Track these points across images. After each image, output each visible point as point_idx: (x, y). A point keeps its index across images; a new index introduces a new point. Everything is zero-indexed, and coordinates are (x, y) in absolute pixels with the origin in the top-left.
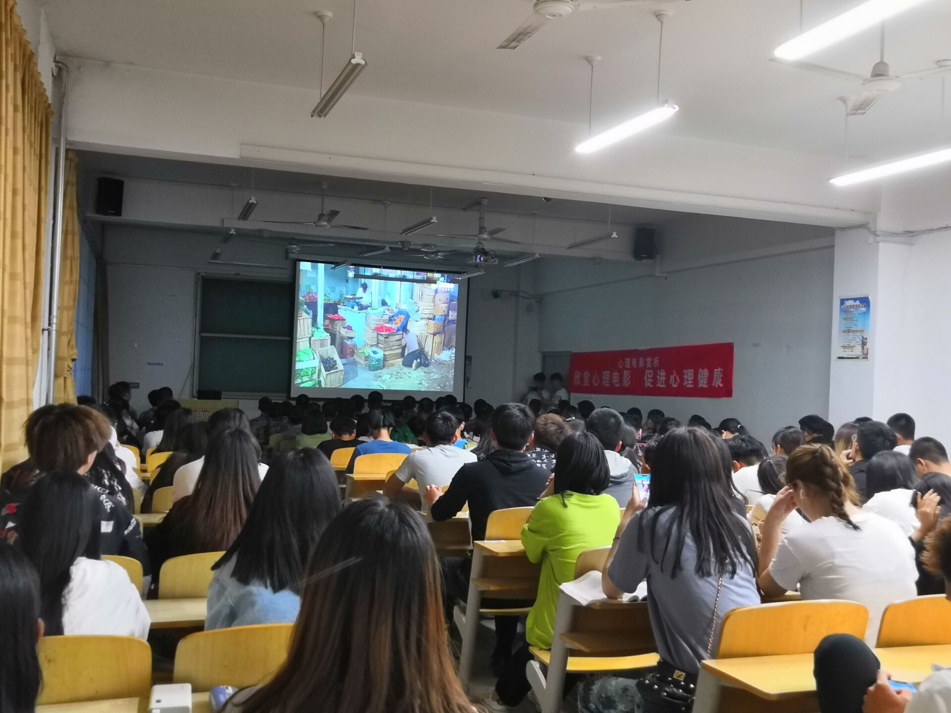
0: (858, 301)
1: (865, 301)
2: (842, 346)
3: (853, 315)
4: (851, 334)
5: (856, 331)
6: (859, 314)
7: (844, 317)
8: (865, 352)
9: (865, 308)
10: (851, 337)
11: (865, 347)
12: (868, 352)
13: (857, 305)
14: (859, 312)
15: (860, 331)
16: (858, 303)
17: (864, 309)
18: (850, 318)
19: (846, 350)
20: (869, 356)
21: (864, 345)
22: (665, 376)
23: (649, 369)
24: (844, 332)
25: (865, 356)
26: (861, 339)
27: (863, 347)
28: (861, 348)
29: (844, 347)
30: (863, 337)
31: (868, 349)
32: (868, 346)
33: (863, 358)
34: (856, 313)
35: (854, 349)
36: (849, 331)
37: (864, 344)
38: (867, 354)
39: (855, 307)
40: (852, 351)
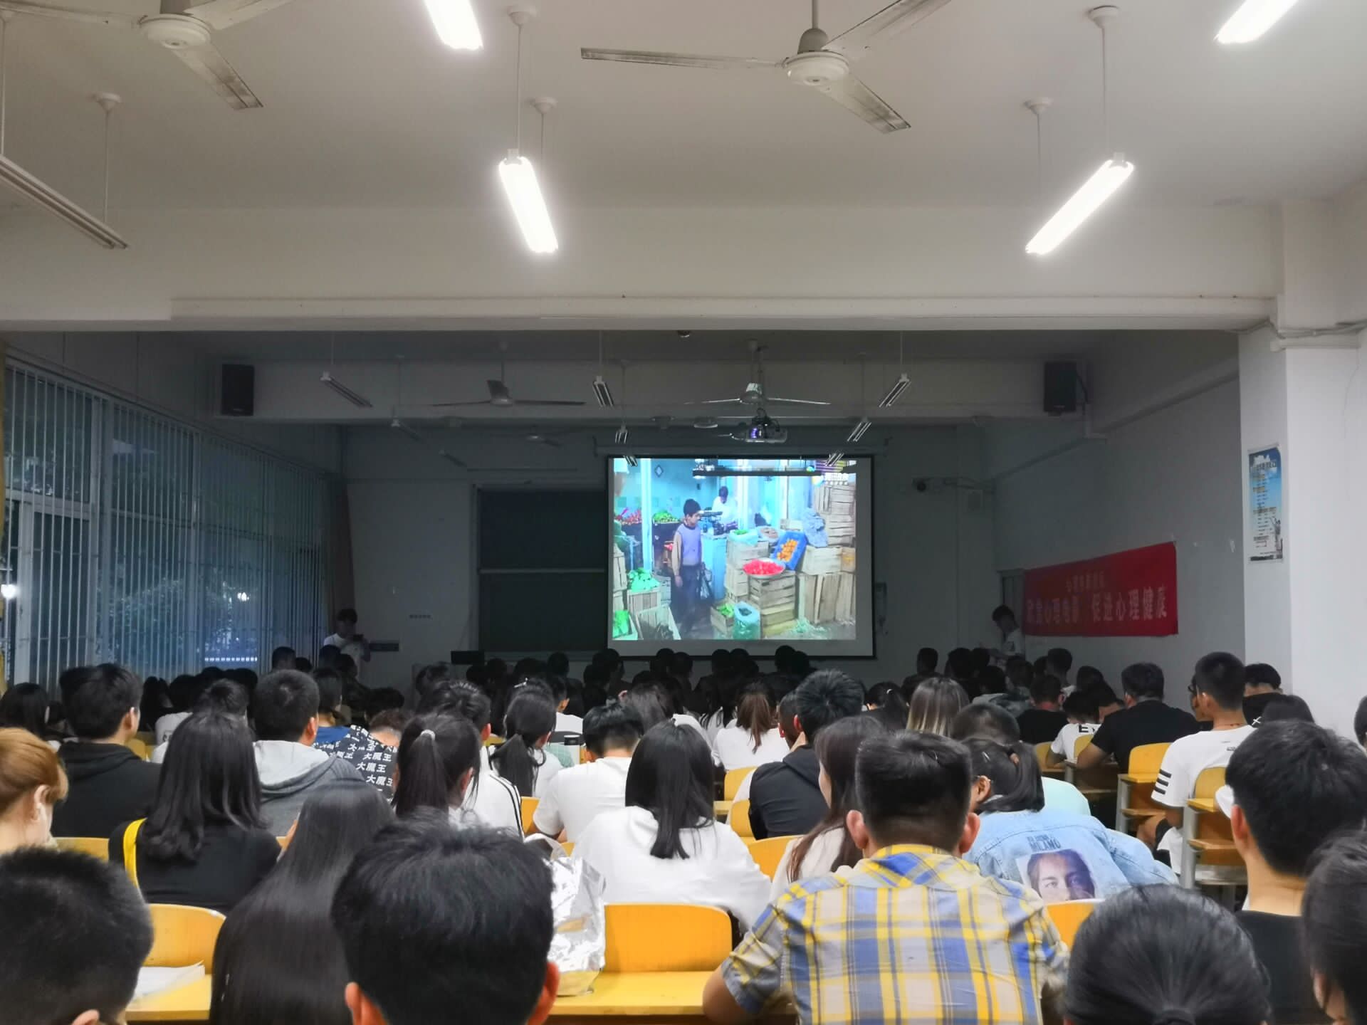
0: (1268, 456)
1: (1274, 454)
2: (1253, 538)
3: (1265, 481)
4: (1263, 516)
5: (1268, 510)
6: (1270, 479)
7: (1254, 486)
8: (1279, 546)
9: (1277, 469)
10: (1263, 521)
11: (1279, 537)
12: (1282, 546)
13: (1267, 463)
14: (1272, 476)
15: (1272, 509)
16: (1268, 459)
17: (1275, 471)
18: (1261, 487)
19: (1260, 544)
20: (1283, 552)
21: (1278, 533)
22: (1112, 602)
23: (1096, 592)
24: (1256, 511)
25: (1280, 554)
26: (1274, 522)
27: (1276, 537)
28: (1275, 540)
29: (1257, 538)
30: (1276, 520)
31: (1282, 540)
32: (1282, 536)
33: (1277, 557)
34: (1267, 477)
35: (1267, 541)
36: (1261, 511)
38: (1281, 550)
39: (1265, 467)
40: (1265, 546)
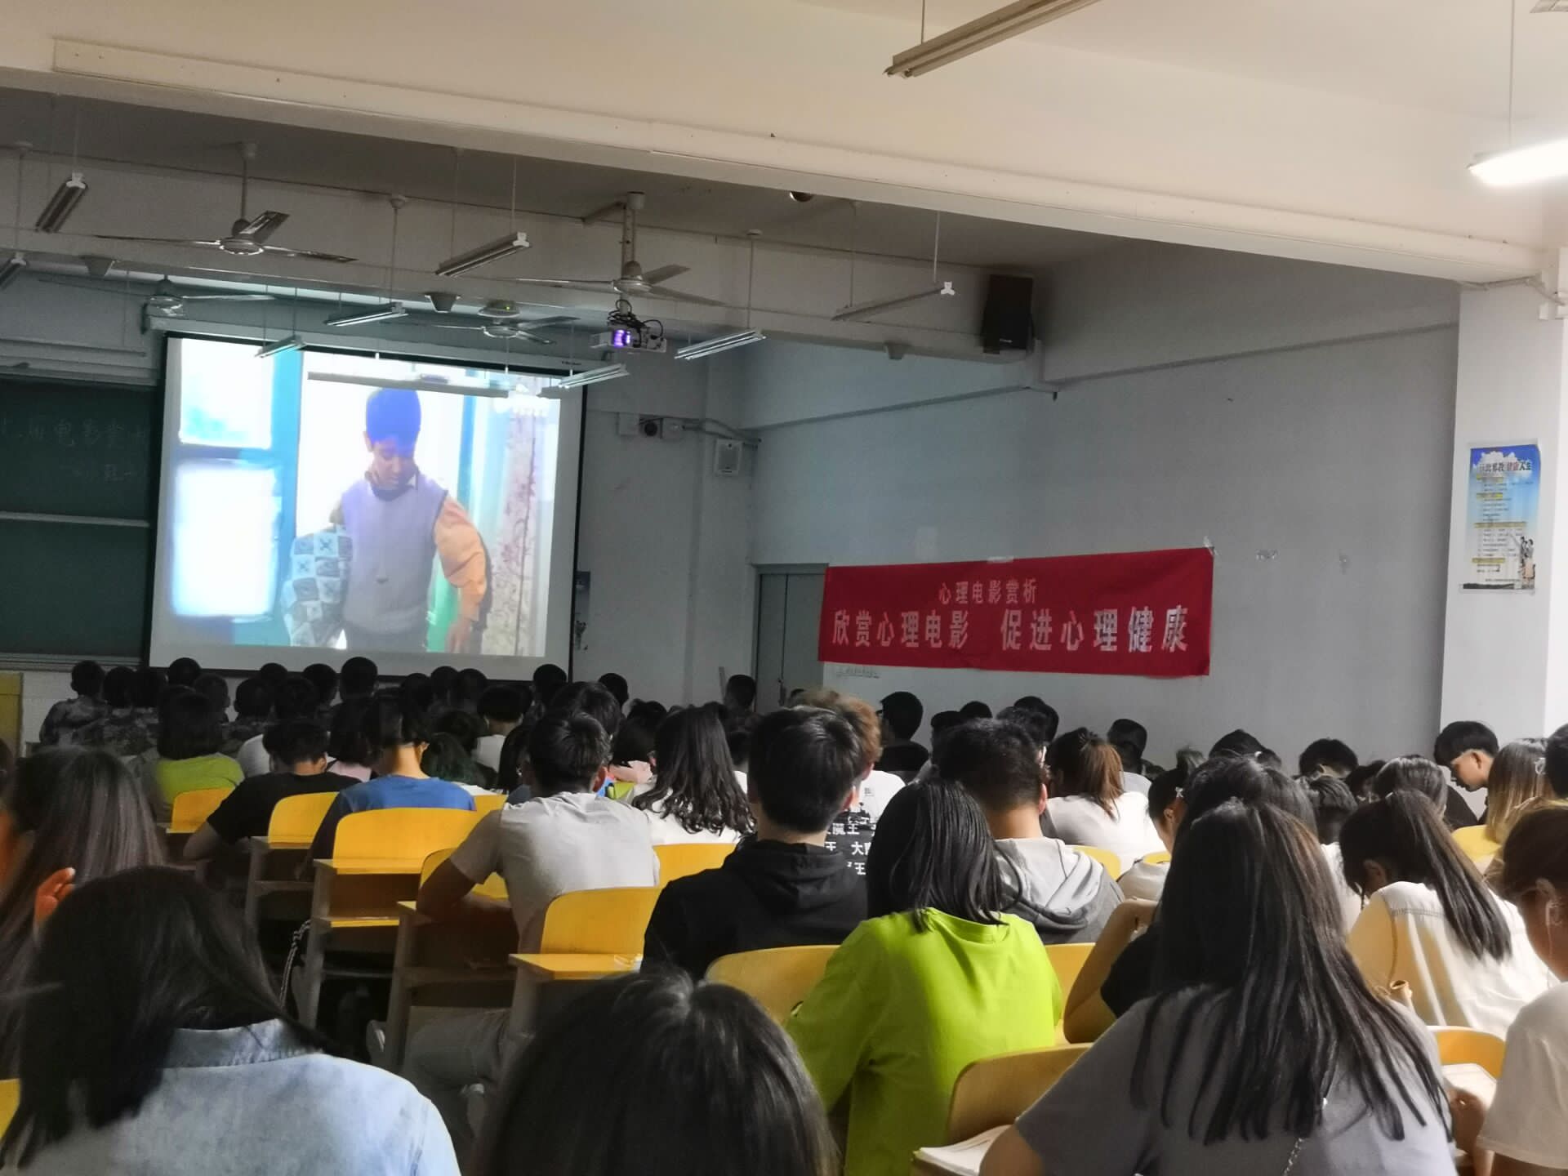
0: (1512, 454)
1: (1529, 454)
2: (1474, 560)
3: (1502, 487)
4: (1496, 531)
5: (1507, 524)
6: (1513, 484)
7: (1479, 492)
8: (1529, 574)
9: (1530, 472)
10: (1495, 538)
11: (1528, 562)
12: (1534, 573)
13: (1510, 464)
14: (1516, 480)
15: (1516, 524)
16: (1512, 458)
17: (1526, 474)
18: (1493, 494)
19: (1482, 568)
20: (1537, 582)
21: (1526, 556)
22: (1051, 624)
23: (1012, 607)
24: (1480, 525)
25: (1528, 583)
26: (1520, 541)
27: (1523, 561)
28: (1518, 564)
29: (1479, 560)
30: (1523, 538)
31: (1534, 566)
32: (1535, 558)
33: (1524, 587)
34: (1507, 482)
35: (1502, 565)
36: (1491, 524)
37: (1525, 554)
38: (1533, 578)
39: (1505, 468)
40: (1498, 571)
